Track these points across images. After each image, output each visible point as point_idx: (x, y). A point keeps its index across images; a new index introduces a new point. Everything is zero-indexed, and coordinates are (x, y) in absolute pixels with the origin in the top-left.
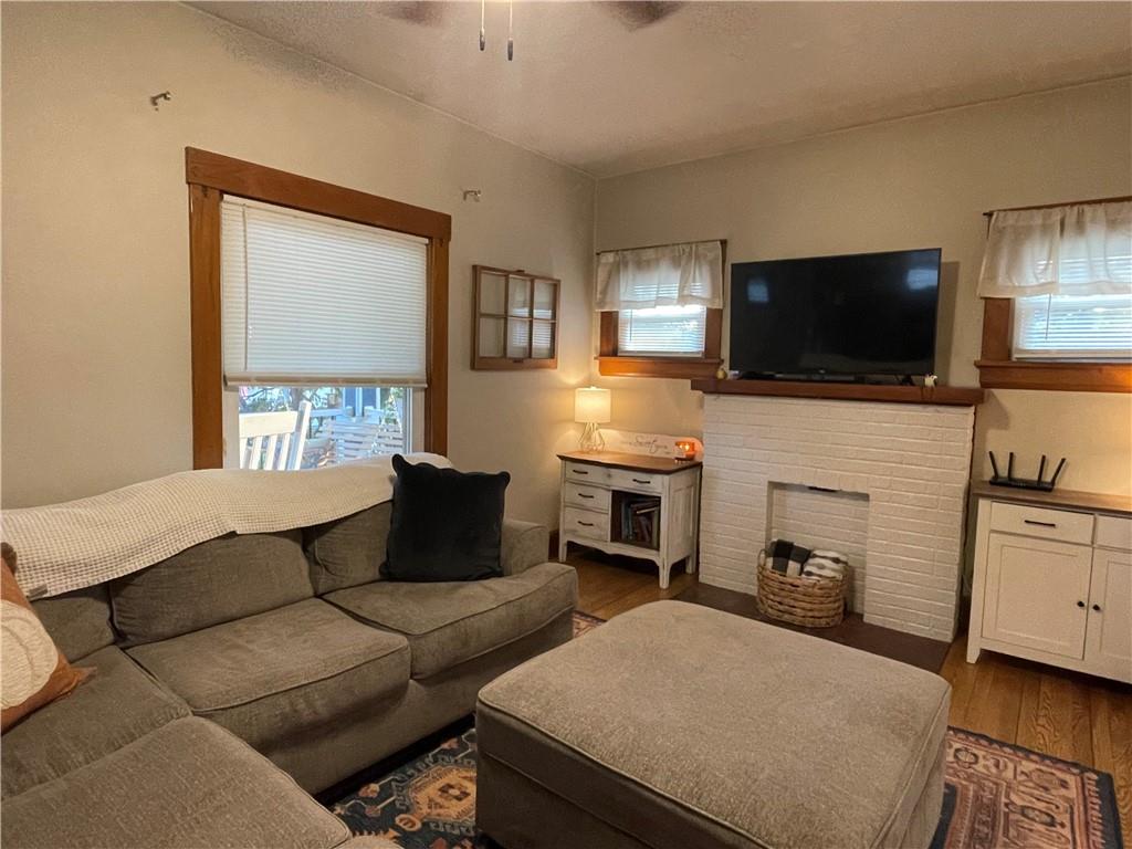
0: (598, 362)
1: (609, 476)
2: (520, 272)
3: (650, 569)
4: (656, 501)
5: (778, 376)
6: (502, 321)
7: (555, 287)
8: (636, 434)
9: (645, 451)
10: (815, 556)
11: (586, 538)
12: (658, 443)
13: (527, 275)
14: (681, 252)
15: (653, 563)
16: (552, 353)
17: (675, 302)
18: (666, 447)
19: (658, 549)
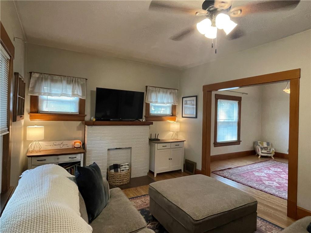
0: (29, 115)
1: (58, 159)
5: (111, 120)
8: (54, 142)
9: (58, 147)
10: (122, 166)
12: (64, 144)
14: (71, 80)
17: (71, 96)
18: (67, 145)
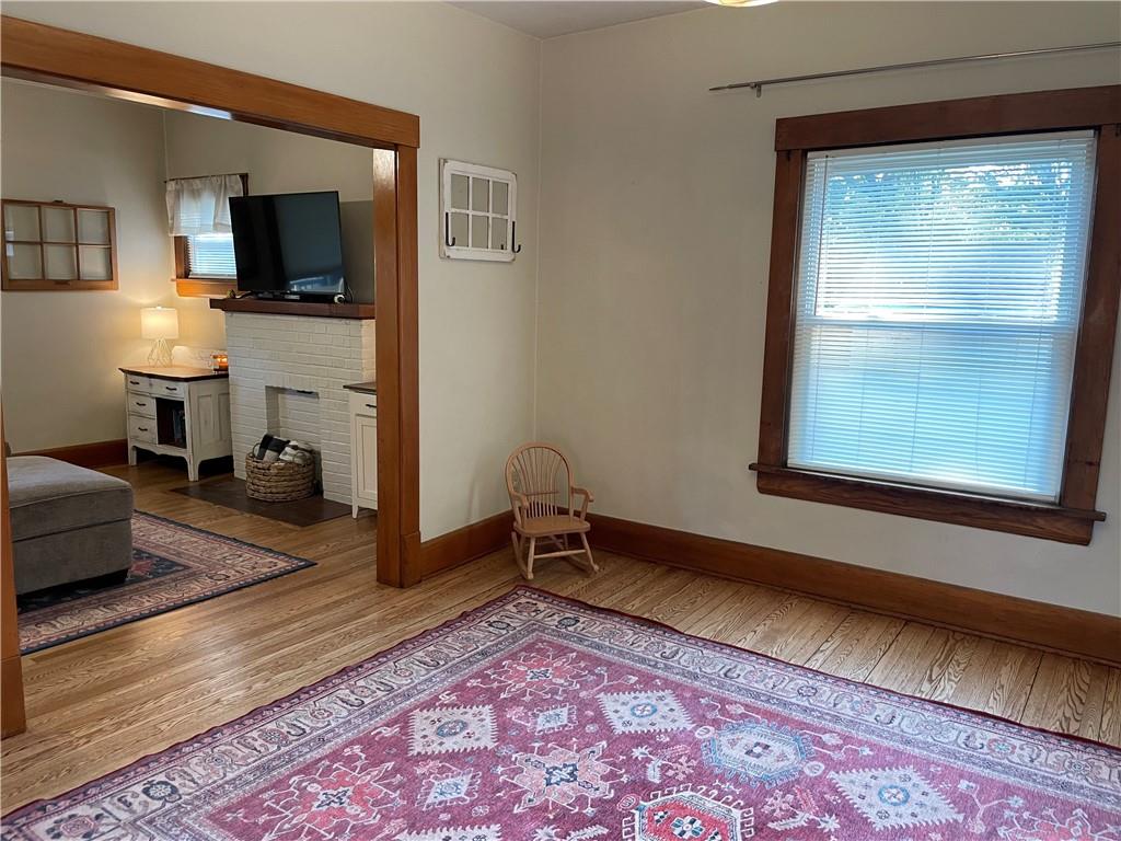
0: (175, 283)
1: (151, 385)
2: (58, 203)
3: (180, 465)
4: (181, 404)
6: (39, 247)
7: (109, 214)
11: (143, 441)
13: (70, 206)
15: (182, 459)
16: (110, 275)
19: (185, 447)
